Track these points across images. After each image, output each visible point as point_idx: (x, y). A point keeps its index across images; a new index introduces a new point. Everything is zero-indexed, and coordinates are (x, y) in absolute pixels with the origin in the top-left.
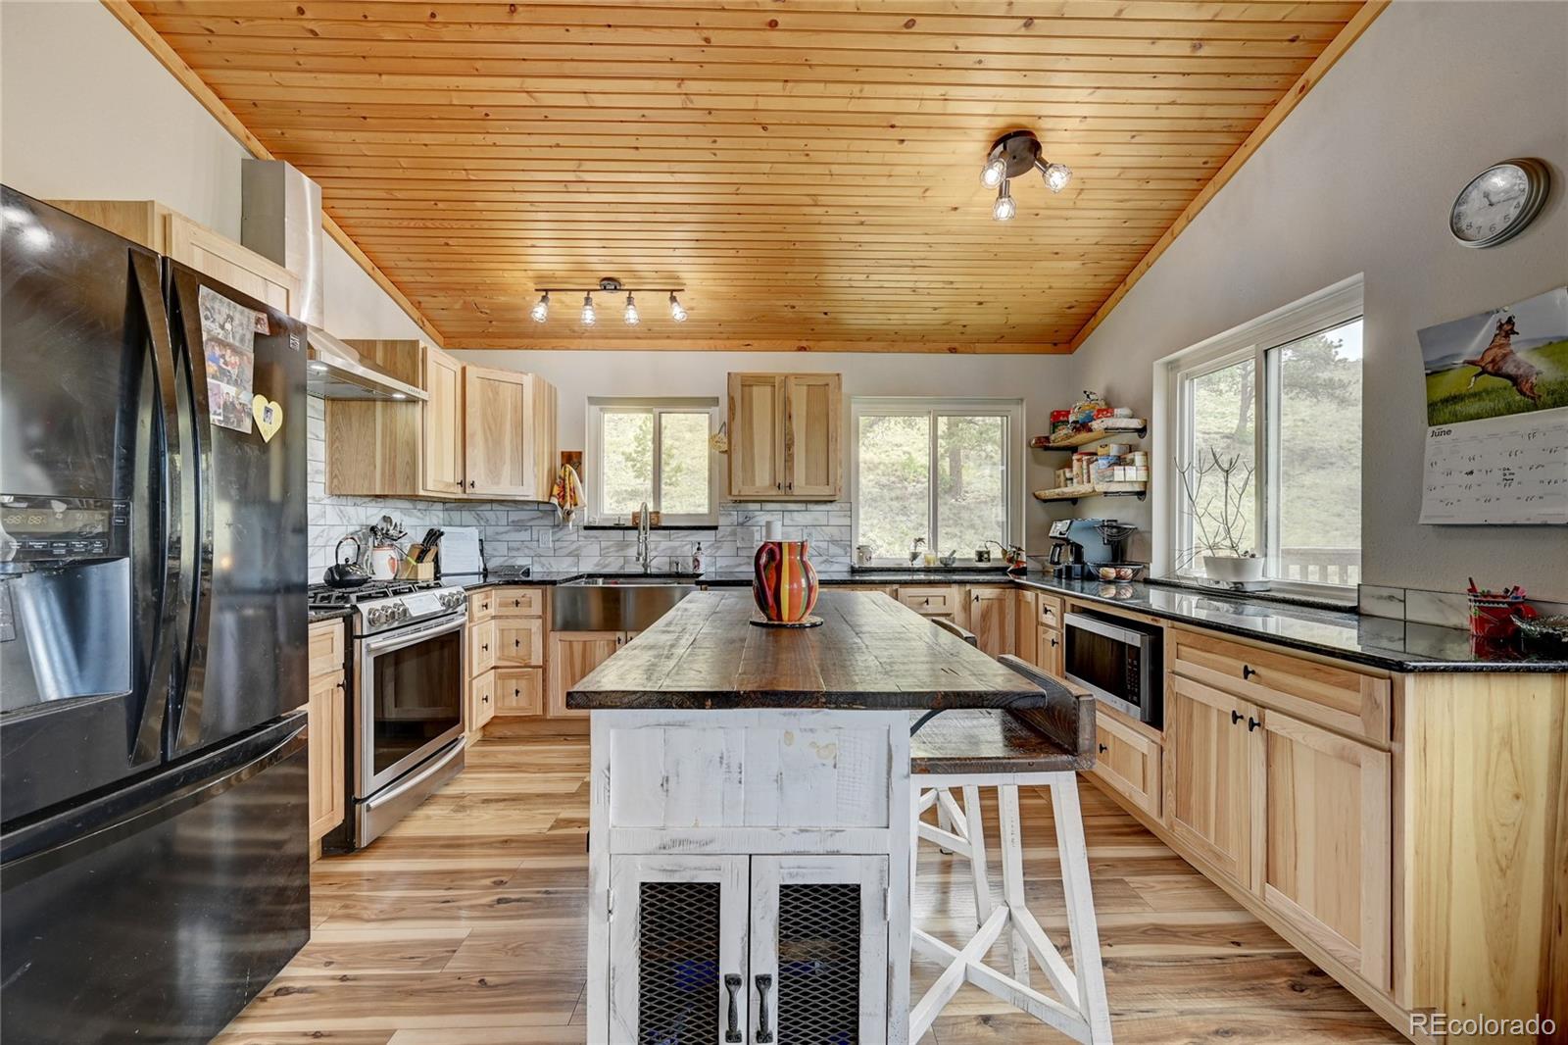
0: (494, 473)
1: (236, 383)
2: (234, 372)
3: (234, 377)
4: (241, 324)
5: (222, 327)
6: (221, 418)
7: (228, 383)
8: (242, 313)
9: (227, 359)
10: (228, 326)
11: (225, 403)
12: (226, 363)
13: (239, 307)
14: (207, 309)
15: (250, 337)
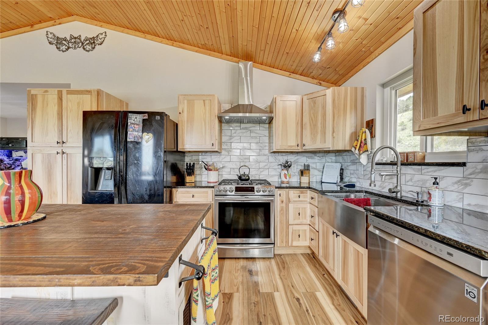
0: (314, 139)
1: (137, 131)
2: (137, 129)
3: (137, 130)
4: (139, 118)
5: (134, 120)
6: (133, 140)
7: (135, 132)
8: (139, 116)
9: (135, 127)
10: (135, 120)
11: (134, 136)
12: (135, 128)
13: (138, 115)
14: (130, 118)
15: (141, 121)
